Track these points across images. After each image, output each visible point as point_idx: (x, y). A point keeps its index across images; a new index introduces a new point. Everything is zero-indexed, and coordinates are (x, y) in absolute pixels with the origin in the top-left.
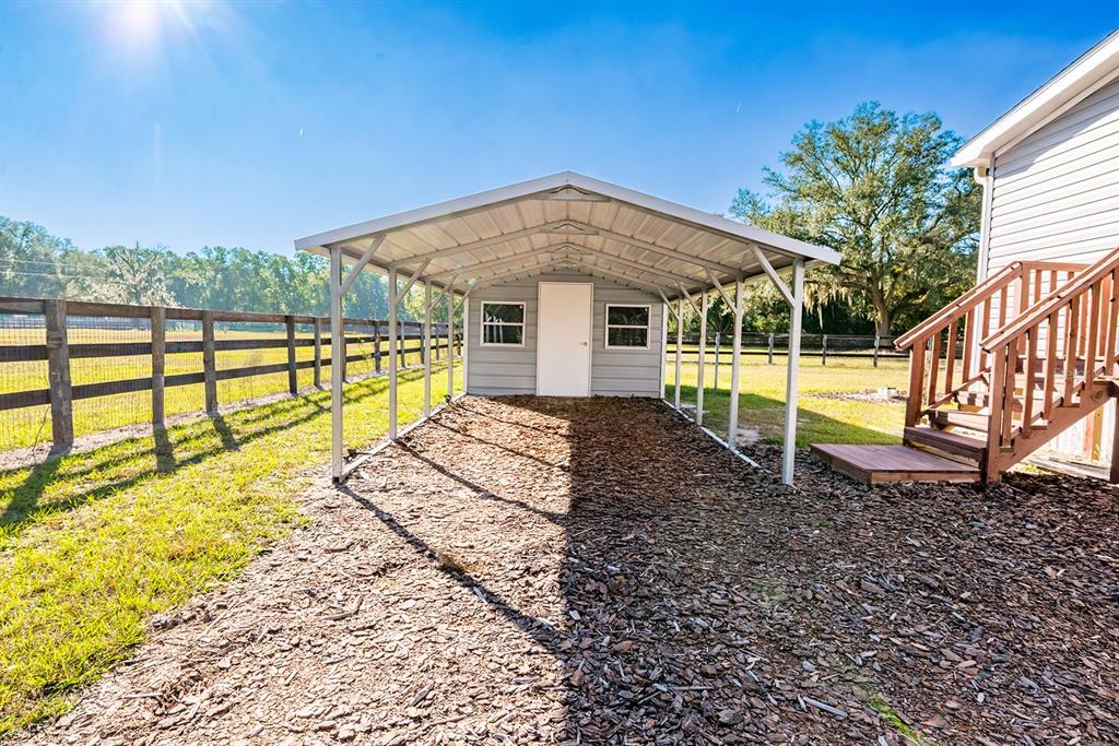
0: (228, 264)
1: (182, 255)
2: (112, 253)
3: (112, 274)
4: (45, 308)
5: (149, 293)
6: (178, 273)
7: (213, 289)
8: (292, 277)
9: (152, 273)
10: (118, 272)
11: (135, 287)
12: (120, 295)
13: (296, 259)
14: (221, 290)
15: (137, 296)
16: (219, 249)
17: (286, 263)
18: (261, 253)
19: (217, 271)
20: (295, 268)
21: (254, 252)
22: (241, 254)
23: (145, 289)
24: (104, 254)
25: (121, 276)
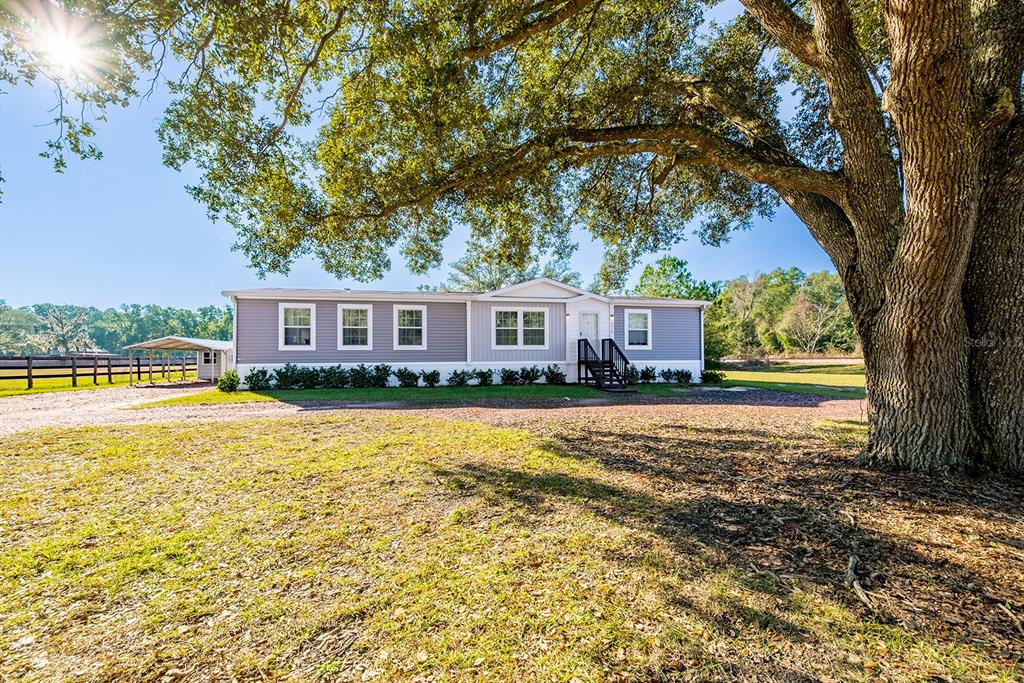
0: (142, 316)
1: (103, 309)
2: (40, 309)
3: (44, 327)
4: (72, 359)
5: (75, 340)
6: (99, 323)
7: (129, 335)
8: (196, 325)
9: (77, 326)
10: (49, 325)
11: (63, 336)
12: (50, 342)
13: (199, 313)
14: (136, 336)
15: (64, 343)
16: (134, 306)
17: (190, 314)
18: (170, 309)
19: (133, 322)
20: (198, 319)
21: (164, 307)
22: (154, 309)
23: (72, 337)
24: (33, 309)
25: (52, 329)
